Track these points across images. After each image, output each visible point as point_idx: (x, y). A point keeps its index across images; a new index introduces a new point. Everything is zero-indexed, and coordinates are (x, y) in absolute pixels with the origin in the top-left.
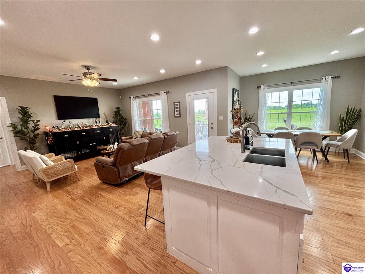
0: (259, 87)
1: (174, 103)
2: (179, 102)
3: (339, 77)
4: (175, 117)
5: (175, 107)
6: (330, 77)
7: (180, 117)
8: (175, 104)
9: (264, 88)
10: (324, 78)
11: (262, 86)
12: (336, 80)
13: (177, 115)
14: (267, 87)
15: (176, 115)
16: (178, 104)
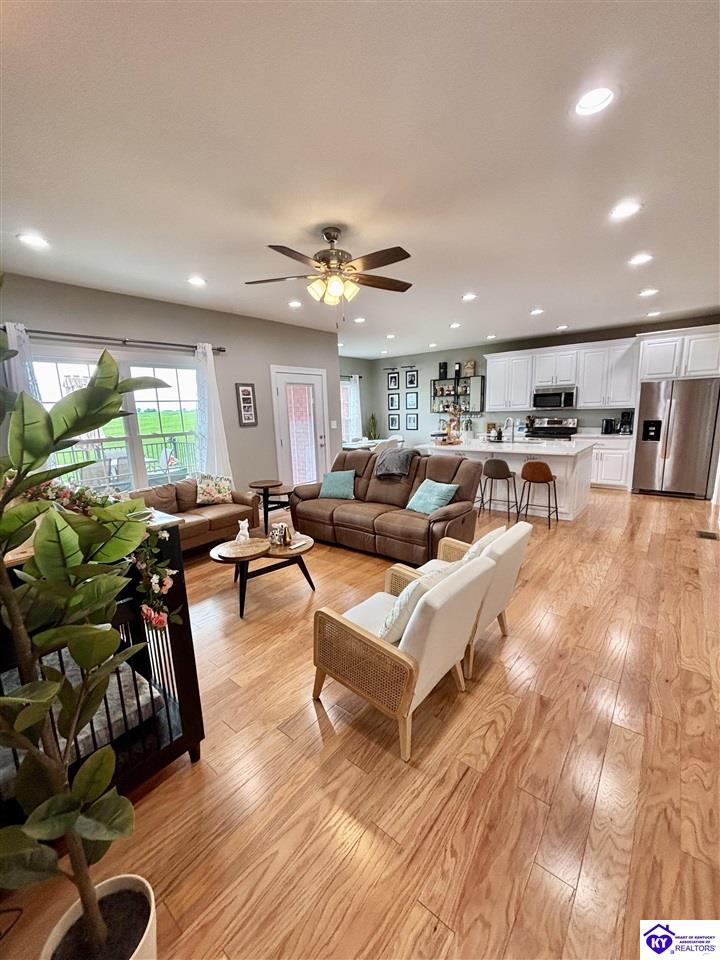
1: (237, 386)
2: (252, 385)
4: (242, 425)
5: (242, 397)
7: (255, 425)
8: (241, 389)
12: (362, 380)
13: (249, 419)
15: (244, 421)
16: (250, 389)
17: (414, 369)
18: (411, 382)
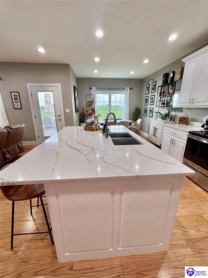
0: (91, 88)
3: (132, 88)
4: (15, 109)
5: (13, 97)
6: (129, 88)
7: (21, 109)
8: (13, 94)
9: (94, 90)
10: (126, 89)
11: (93, 88)
12: (131, 90)
13: (18, 106)
14: (96, 89)
15: (15, 107)
16: (17, 94)
17: (155, 81)
18: (153, 90)
